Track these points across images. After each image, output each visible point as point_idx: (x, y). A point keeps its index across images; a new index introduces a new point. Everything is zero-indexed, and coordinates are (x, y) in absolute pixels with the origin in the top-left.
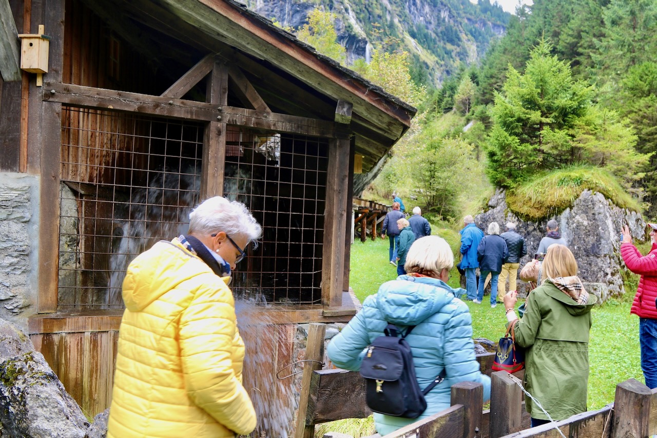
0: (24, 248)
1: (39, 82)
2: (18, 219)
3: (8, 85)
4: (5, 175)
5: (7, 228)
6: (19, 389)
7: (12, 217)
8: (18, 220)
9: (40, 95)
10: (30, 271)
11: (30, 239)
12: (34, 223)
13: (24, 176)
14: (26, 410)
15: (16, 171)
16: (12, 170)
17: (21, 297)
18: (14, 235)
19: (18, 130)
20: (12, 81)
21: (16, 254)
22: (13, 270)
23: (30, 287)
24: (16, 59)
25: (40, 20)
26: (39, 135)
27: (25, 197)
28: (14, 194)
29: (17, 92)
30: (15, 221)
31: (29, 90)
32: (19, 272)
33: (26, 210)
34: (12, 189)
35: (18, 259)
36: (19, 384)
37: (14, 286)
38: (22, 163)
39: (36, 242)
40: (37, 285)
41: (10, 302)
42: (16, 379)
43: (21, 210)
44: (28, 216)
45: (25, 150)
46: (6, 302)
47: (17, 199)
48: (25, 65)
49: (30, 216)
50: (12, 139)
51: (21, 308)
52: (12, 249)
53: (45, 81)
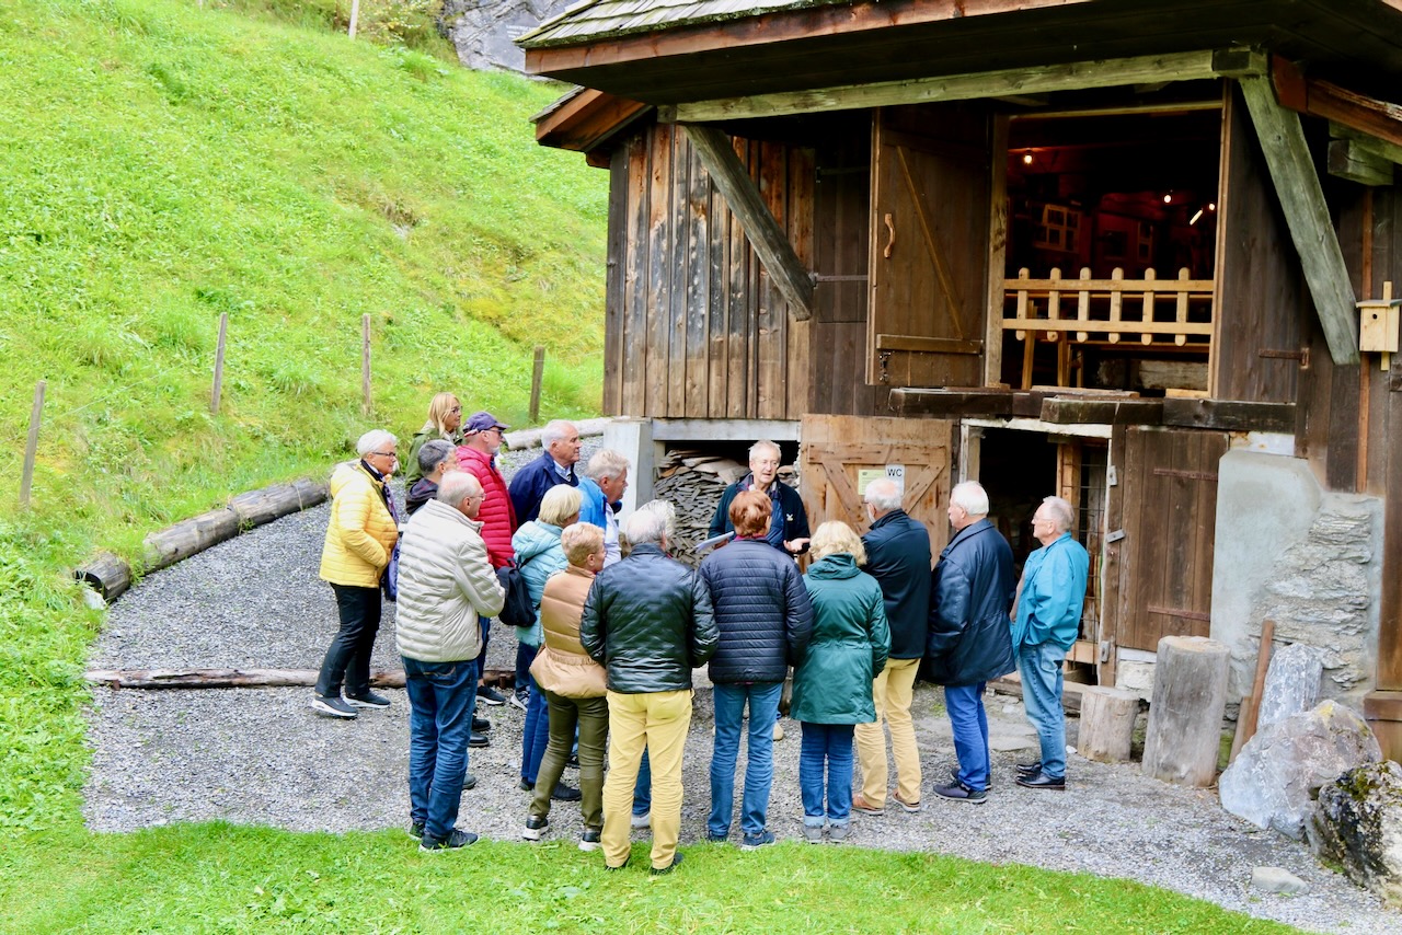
0: (1361, 599)
1: (1385, 365)
2: (1354, 559)
3: (1340, 370)
4: (1337, 497)
5: (1338, 572)
6: (1371, 807)
7: (1346, 556)
8: (1356, 560)
9: (1386, 382)
10: (1367, 631)
11: (1369, 586)
12: (1375, 564)
13: (1363, 499)
14: (1380, 833)
15: (1351, 492)
16: (1346, 490)
17: (1355, 666)
18: (1348, 582)
19: (1355, 434)
20: (1346, 365)
21: (1350, 608)
22: (1344, 629)
23: (1367, 652)
24: (1354, 337)
25: (1385, 274)
26: (1384, 439)
27: (1365, 529)
28: (1350, 525)
29: (1352, 381)
30: (1350, 561)
31: (1369, 375)
32: (1352, 632)
33: (1365, 548)
34: (1346, 518)
35: (1353, 615)
36: (1371, 800)
37: (1346, 651)
38: (1359, 481)
39: (1377, 591)
40: (1376, 651)
41: (1340, 673)
42: (1367, 793)
43: (1358, 547)
44: (1367, 555)
45: (1365, 460)
46: (1334, 672)
47: (1354, 533)
48: (1366, 346)
49: (1370, 556)
50: (1346, 447)
51: (1354, 682)
52: (1345, 601)
53: (1393, 363)
